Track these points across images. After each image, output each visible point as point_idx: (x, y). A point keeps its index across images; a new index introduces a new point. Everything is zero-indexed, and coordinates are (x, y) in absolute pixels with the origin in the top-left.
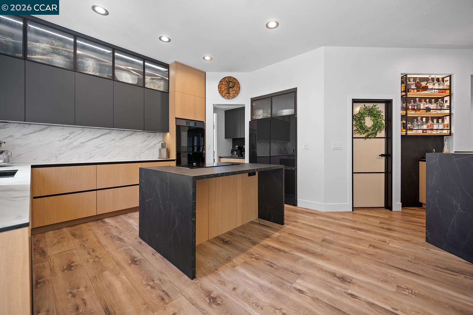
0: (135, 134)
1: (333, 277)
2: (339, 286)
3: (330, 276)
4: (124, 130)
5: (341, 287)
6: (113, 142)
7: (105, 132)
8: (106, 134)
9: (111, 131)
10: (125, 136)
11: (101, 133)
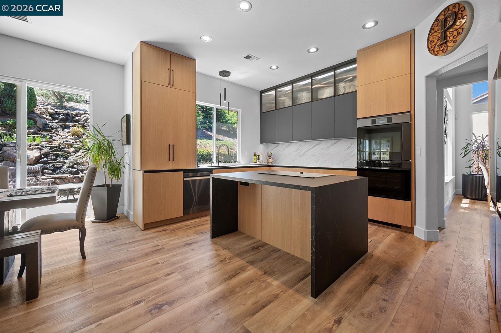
0: (339, 142)
1: (167, 301)
2: (154, 300)
3: (170, 300)
4: (330, 140)
5: (152, 300)
6: (322, 150)
7: (317, 143)
8: (317, 145)
9: (321, 142)
10: (331, 145)
11: (315, 144)
